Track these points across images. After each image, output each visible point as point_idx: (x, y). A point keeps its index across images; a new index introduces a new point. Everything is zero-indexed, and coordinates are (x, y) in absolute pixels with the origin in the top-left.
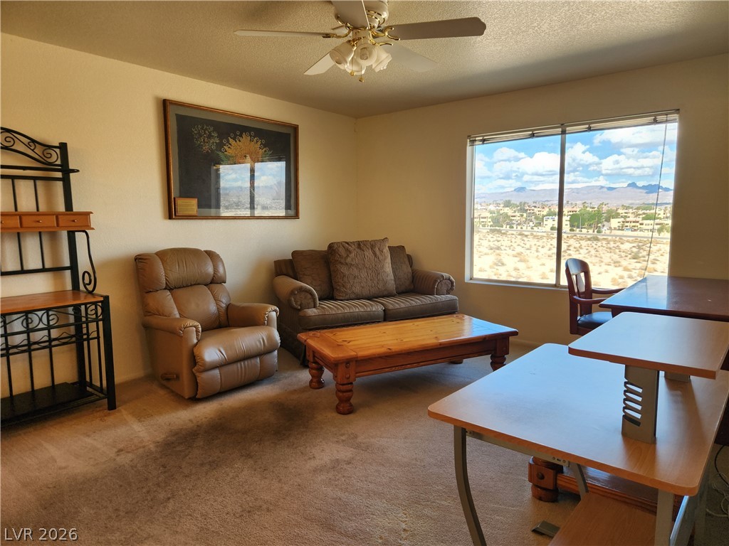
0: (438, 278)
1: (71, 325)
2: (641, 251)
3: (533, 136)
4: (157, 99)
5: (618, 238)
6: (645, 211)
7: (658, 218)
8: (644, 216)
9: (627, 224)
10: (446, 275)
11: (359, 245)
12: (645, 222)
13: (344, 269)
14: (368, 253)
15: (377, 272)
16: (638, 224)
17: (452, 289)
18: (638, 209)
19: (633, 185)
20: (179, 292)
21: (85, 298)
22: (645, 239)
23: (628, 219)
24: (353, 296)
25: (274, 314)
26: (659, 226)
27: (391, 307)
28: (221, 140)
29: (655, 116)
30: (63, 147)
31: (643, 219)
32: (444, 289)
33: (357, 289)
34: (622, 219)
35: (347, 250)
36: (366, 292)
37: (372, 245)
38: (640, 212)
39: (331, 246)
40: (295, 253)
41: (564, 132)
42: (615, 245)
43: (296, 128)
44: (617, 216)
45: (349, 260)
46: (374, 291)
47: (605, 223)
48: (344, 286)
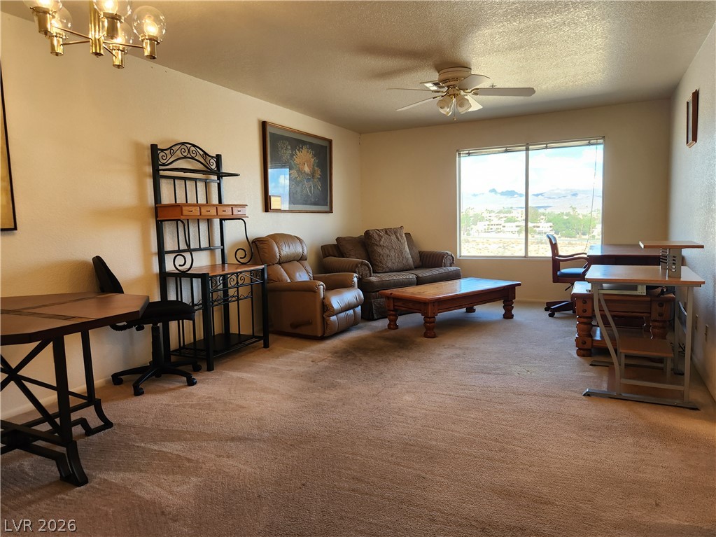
0: (445, 255)
1: (220, 290)
2: (506, 250)
3: (506, 151)
4: (259, 121)
5: (485, 239)
6: (506, 215)
7: (517, 221)
8: (505, 219)
9: (491, 227)
10: (450, 253)
11: (386, 231)
12: (506, 224)
13: (379, 250)
14: (393, 237)
15: (401, 252)
16: (501, 227)
17: (453, 263)
18: (500, 212)
19: (493, 191)
20: (286, 265)
21: (229, 269)
22: (508, 240)
23: (492, 223)
24: (388, 270)
25: (355, 279)
26: (518, 228)
27: (420, 276)
28: (292, 151)
29: (590, 140)
30: (218, 157)
31: (505, 222)
32: (448, 263)
33: (390, 265)
34: (488, 223)
35: (379, 235)
36: (395, 267)
37: (395, 232)
38: (502, 215)
39: (367, 233)
40: (338, 239)
41: (527, 150)
42: (484, 246)
43: (330, 142)
44: (482, 219)
45: (381, 243)
46: (401, 266)
47: (473, 226)
48: (381, 262)
